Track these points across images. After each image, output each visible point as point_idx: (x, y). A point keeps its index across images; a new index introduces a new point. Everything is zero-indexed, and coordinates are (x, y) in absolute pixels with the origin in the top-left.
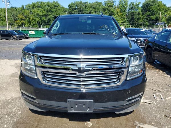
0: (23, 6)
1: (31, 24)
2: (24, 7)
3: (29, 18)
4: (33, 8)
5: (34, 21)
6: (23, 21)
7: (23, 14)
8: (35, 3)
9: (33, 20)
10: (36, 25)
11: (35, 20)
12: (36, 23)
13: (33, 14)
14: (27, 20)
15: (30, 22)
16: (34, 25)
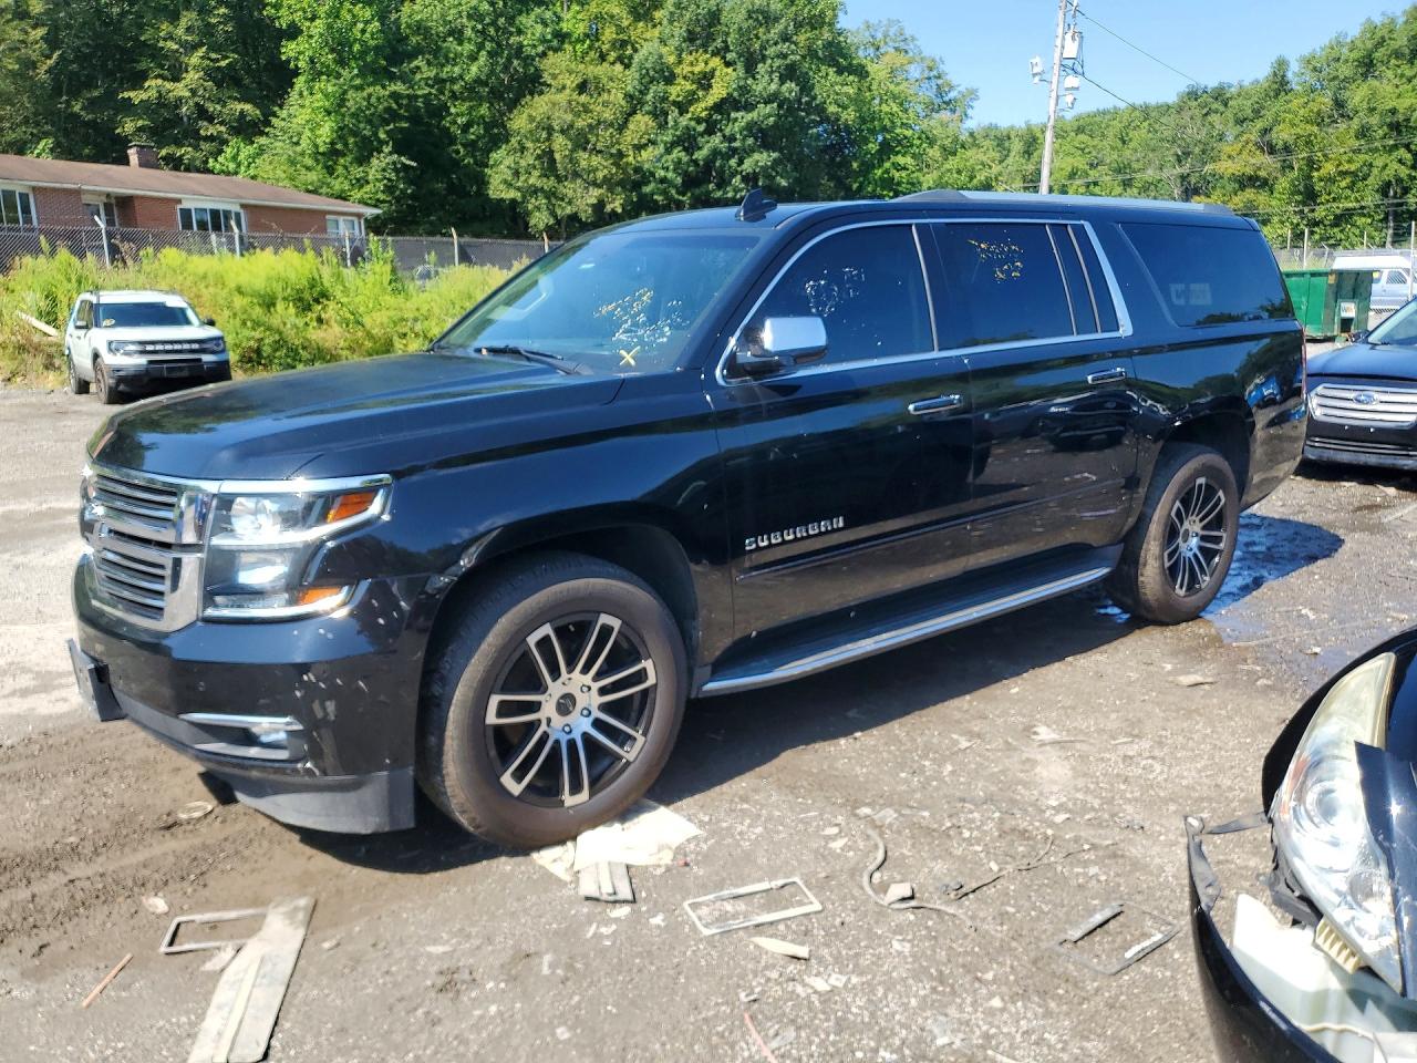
0: (1282, 64)
1: (1320, 213)
2: (1290, 75)
3: (1311, 164)
4: (1367, 66)
5: (1351, 187)
6: (1249, 194)
7: (1266, 131)
8: (1393, 21)
9: (1344, 174)
10: (1361, 221)
11: (1357, 178)
12: (1371, 199)
13: (1355, 125)
14: (1283, 184)
15: (1310, 196)
16: (1341, 219)
